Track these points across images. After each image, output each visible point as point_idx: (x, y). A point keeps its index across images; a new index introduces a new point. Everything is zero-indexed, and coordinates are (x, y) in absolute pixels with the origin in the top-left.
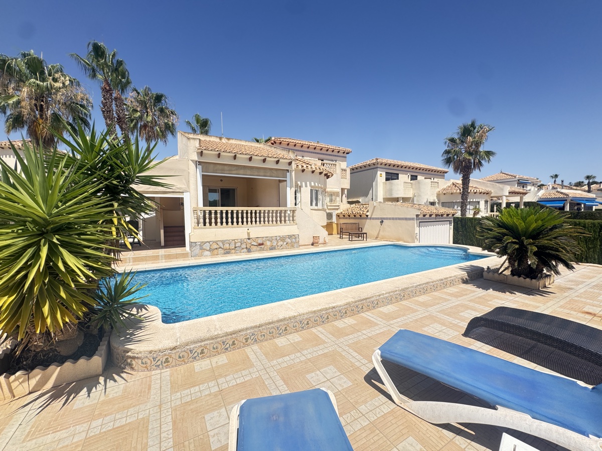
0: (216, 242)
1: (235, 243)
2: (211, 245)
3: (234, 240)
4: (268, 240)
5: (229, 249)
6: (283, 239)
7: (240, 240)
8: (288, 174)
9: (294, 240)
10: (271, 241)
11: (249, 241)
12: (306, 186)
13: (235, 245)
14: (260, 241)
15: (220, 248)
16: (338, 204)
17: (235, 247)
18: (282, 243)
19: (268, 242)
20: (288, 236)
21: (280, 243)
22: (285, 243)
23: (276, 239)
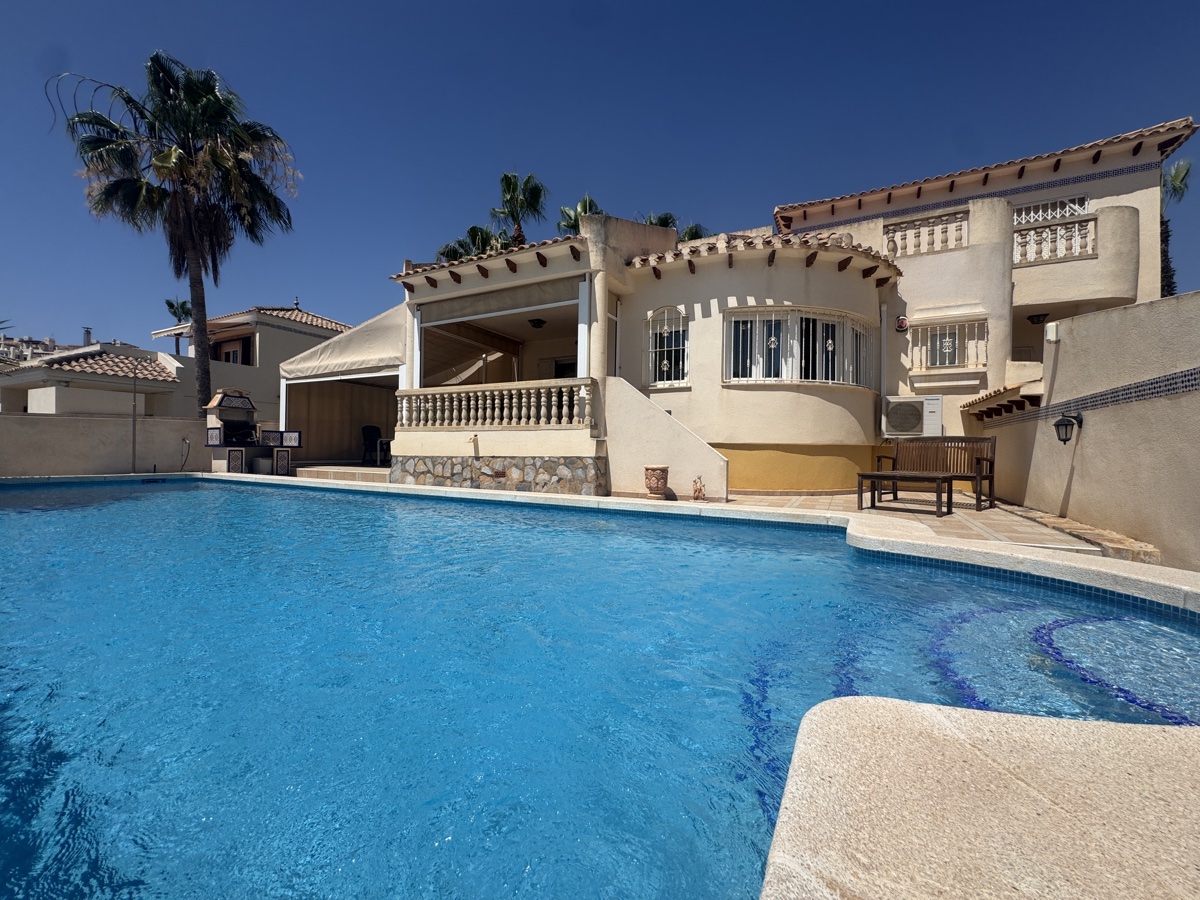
0: (423, 459)
1: (453, 465)
2: (416, 465)
3: (451, 458)
4: (516, 466)
5: (443, 477)
6: (550, 465)
7: (460, 460)
8: (583, 286)
9: (580, 472)
10: (522, 470)
11: (476, 463)
12: (706, 313)
13: (452, 469)
14: (498, 466)
15: (429, 472)
16: (981, 369)
17: (453, 475)
18: (546, 477)
19: (514, 469)
20: (565, 458)
21: (543, 477)
22: (555, 478)
23: (534, 465)
